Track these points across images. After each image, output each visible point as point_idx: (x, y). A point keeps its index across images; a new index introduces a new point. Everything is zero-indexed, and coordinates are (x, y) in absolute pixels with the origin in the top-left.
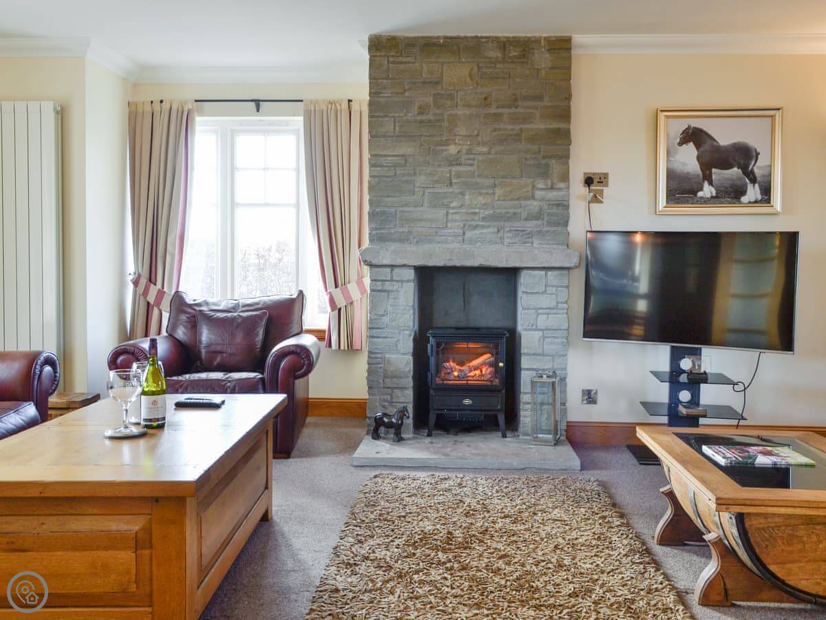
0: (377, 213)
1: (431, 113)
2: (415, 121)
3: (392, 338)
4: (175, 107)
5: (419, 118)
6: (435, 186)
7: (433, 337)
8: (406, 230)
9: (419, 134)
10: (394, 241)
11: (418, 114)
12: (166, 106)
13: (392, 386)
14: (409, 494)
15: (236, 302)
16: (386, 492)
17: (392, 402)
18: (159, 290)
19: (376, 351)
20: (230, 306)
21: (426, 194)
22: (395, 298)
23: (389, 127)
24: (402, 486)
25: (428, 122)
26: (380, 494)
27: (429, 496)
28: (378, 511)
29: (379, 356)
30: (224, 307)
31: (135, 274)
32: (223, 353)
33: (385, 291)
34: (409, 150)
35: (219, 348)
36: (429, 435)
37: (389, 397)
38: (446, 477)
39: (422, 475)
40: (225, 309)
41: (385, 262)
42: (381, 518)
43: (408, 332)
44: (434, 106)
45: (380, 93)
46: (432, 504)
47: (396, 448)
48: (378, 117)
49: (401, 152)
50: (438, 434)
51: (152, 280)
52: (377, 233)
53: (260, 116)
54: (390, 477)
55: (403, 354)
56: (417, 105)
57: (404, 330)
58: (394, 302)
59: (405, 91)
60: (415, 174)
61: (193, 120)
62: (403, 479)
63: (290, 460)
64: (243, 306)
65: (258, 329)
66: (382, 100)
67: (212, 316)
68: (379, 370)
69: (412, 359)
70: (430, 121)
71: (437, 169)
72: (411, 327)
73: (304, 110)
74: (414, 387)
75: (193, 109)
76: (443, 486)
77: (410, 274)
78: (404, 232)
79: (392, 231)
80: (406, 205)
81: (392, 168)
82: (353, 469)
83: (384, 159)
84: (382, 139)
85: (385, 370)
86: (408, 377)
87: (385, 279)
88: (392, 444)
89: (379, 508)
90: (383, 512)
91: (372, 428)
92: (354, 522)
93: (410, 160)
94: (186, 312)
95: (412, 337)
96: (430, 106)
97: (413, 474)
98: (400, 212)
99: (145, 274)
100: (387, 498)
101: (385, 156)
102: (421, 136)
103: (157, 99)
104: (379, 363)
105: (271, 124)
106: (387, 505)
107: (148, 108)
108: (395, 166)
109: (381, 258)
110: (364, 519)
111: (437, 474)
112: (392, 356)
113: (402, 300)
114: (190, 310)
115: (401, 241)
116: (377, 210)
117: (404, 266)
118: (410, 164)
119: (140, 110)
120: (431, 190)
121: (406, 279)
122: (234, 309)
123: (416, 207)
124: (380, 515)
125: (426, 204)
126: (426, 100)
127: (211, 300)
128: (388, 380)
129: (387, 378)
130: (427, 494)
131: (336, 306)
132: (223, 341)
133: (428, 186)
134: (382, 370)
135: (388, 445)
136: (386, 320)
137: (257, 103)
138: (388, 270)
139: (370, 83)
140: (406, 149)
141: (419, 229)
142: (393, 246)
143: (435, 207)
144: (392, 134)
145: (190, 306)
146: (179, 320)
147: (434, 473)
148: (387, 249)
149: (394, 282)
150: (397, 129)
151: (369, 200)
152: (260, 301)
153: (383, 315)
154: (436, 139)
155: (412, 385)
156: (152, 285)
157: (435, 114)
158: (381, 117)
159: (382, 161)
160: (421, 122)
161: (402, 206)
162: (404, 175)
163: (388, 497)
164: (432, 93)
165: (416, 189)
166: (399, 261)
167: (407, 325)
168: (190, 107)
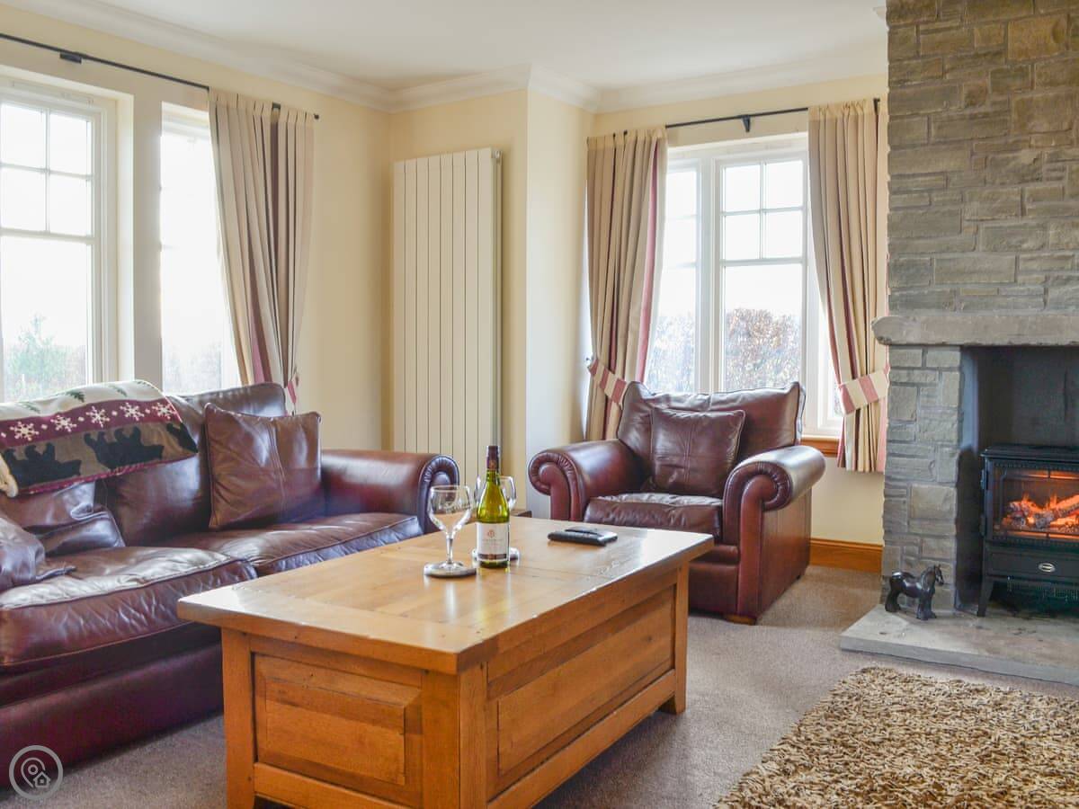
0: (902, 265)
1: (988, 102)
2: (962, 118)
3: (922, 457)
4: (641, 139)
5: (968, 112)
6: (996, 217)
7: (990, 459)
8: (947, 289)
9: (969, 137)
10: (928, 306)
11: (967, 107)
12: (631, 138)
13: (921, 532)
14: (904, 708)
15: (706, 397)
16: (867, 698)
17: (922, 558)
18: (618, 380)
19: (898, 477)
20: (697, 402)
21: (981, 231)
22: (928, 396)
23: (919, 129)
24: (899, 692)
25: (983, 117)
26: (857, 700)
27: (935, 716)
28: (839, 728)
29: (901, 484)
30: (690, 403)
31: (593, 359)
32: (681, 467)
33: (913, 385)
34: (952, 164)
35: (675, 460)
36: (981, 614)
37: (917, 549)
38: (980, 688)
39: (942, 679)
40: (690, 406)
41: (912, 339)
42: (839, 740)
43: (947, 449)
44: (993, 91)
45: (905, 81)
46: (933, 731)
47: (917, 629)
48: (902, 117)
49: (941, 167)
50: (996, 614)
51: (610, 367)
52: (902, 296)
53: (751, 137)
54: (888, 674)
55: (941, 483)
56: (965, 91)
57: (942, 446)
58: (928, 402)
59: (945, 72)
60: (962, 200)
61: (664, 153)
62: (906, 681)
63: (756, 627)
64: (715, 404)
65: (730, 437)
66: (907, 91)
67: (671, 416)
68: (902, 507)
69: (955, 493)
70: (986, 115)
71: (1001, 190)
72: (955, 443)
73: (810, 122)
74: (957, 536)
75: (664, 139)
76: (968, 703)
77: (955, 357)
78: (944, 292)
79: (926, 292)
80: (948, 250)
81: (926, 194)
82: (838, 654)
83: (911, 180)
84: (909, 151)
85: (911, 506)
86: (947, 520)
87: (913, 365)
88: (912, 623)
89: (844, 723)
90: (847, 731)
91: (887, 594)
92: (794, 738)
93: (955, 179)
94: (640, 411)
95: (956, 457)
96: (987, 91)
97: (925, 674)
98: (937, 260)
99: (604, 359)
100: (865, 709)
101: (914, 175)
102: (972, 139)
103: (619, 131)
104: (902, 496)
105: (768, 146)
106: (860, 719)
107: (610, 144)
108: (930, 191)
109: (904, 332)
110: (812, 736)
111: (966, 680)
112: (922, 486)
113: (939, 399)
114: (646, 409)
115: (940, 306)
116: (902, 259)
117: (943, 345)
118: (953, 185)
119: (601, 146)
120: (990, 224)
121: (946, 366)
122: (703, 406)
123: (963, 252)
124: (841, 735)
125: (981, 247)
126: (980, 82)
127: (674, 394)
128: (916, 522)
129: (914, 519)
130: (933, 713)
131: (853, 407)
132: (682, 450)
133: (984, 218)
134: (906, 507)
135: (905, 623)
136: (913, 429)
137: (747, 119)
138: (919, 352)
139: (890, 68)
140: (948, 162)
141: (969, 287)
142: (924, 315)
143: (995, 250)
144: (926, 142)
145: (646, 402)
146: (632, 420)
147: (963, 679)
148: (914, 320)
149: (927, 371)
150: (933, 131)
151: (889, 245)
152: (738, 397)
153: (909, 422)
154: (996, 142)
155: (954, 532)
156: (610, 373)
157: (994, 103)
158: (909, 116)
159: (910, 184)
160: (973, 117)
161: (943, 252)
162: (944, 203)
163: (868, 707)
164: (990, 70)
165: (965, 224)
166: (934, 338)
167: (947, 438)
168: (660, 135)
